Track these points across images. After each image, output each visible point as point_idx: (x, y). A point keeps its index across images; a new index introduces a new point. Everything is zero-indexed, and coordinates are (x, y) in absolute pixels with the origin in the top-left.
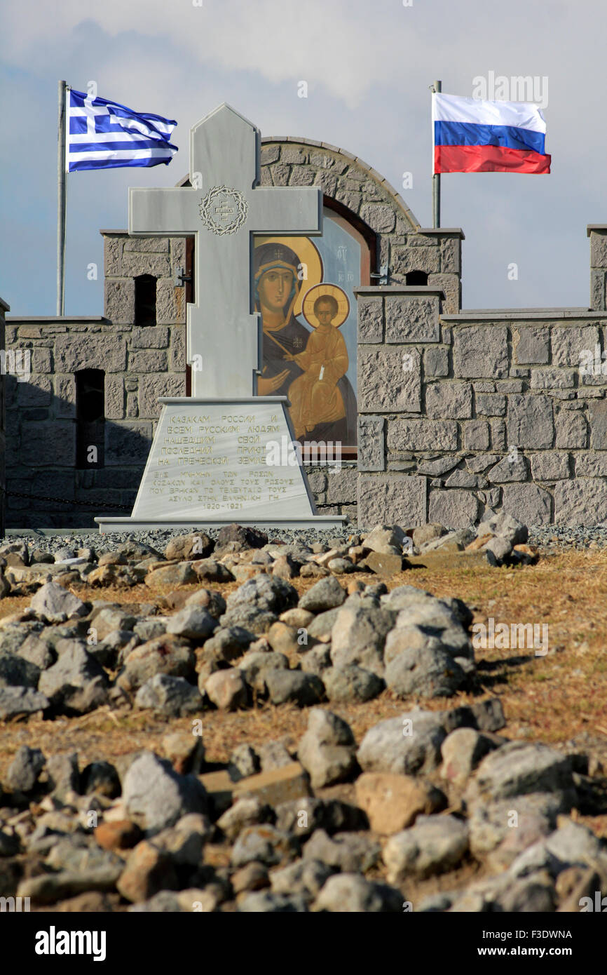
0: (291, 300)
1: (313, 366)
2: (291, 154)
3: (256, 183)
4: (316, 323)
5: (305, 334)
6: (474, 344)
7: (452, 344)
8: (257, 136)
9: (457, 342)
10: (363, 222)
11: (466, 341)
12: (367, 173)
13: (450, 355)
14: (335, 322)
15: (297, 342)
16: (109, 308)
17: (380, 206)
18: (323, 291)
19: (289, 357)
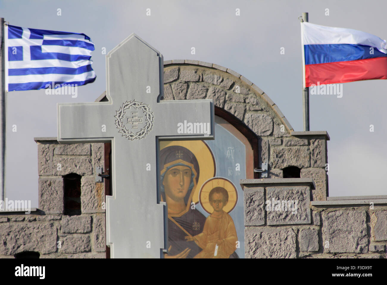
0: (190, 191)
1: (209, 245)
2: (188, 74)
3: (160, 98)
4: (211, 209)
5: (202, 219)
6: (339, 225)
7: (321, 226)
8: (160, 60)
9: (326, 223)
10: (247, 127)
11: (333, 222)
12: (248, 88)
13: (320, 234)
14: (226, 209)
15: (196, 225)
16: (42, 202)
17: (260, 114)
18: (216, 184)
19: (190, 238)
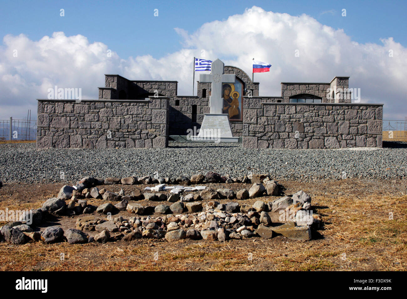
0: (229, 94)
1: (233, 105)
2: (230, 69)
3: (223, 74)
4: (234, 98)
5: (232, 100)
6: (268, 109)
7: (264, 109)
8: (224, 64)
9: (265, 108)
10: (242, 81)
11: (267, 108)
12: (243, 72)
13: (263, 111)
14: (237, 98)
15: (230, 101)
16: (198, 95)
17: (245, 78)
19: (229, 104)
